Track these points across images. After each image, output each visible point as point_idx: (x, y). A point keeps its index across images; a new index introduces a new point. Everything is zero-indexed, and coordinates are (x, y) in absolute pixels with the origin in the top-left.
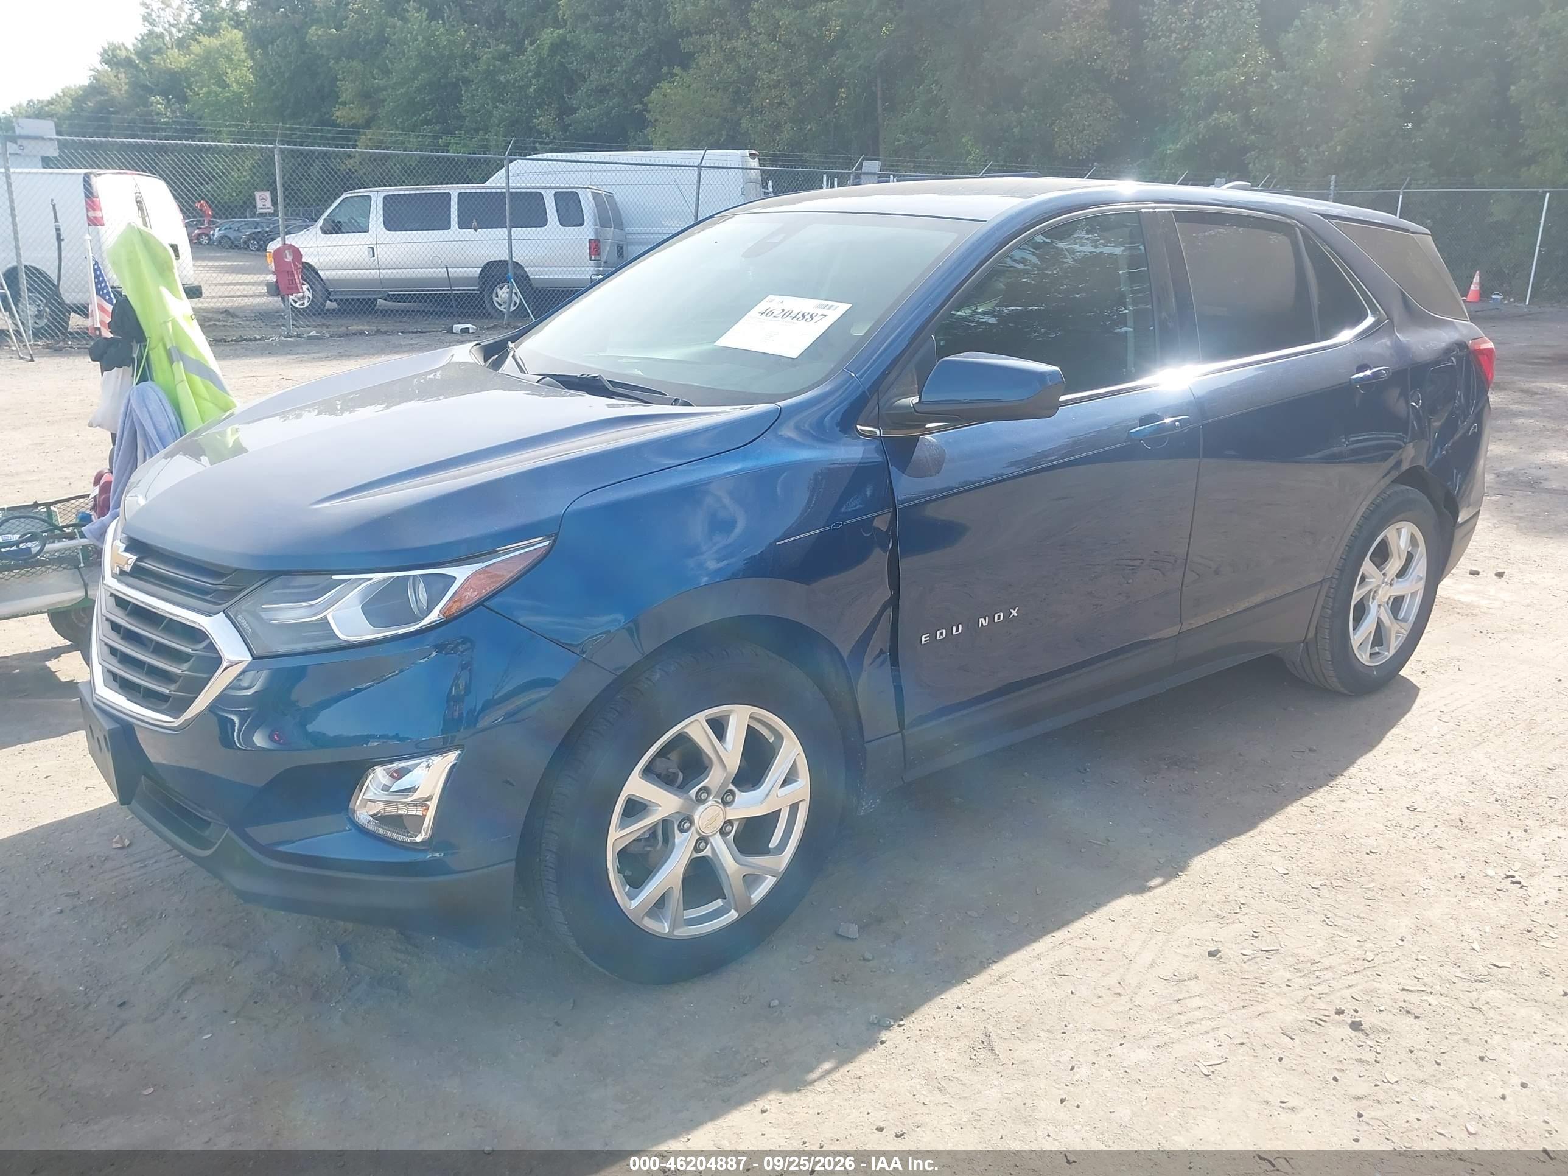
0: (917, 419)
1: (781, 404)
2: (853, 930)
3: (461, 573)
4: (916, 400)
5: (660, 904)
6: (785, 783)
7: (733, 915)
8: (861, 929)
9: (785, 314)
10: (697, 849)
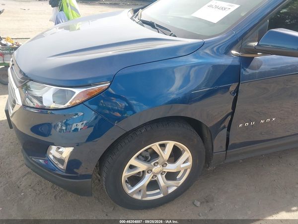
0: (255, 51)
1: (205, 40)
2: (198, 204)
3: (77, 91)
4: (256, 44)
5: (139, 191)
6: (184, 163)
7: (162, 195)
8: (201, 203)
9: (216, 7)
10: (152, 178)
